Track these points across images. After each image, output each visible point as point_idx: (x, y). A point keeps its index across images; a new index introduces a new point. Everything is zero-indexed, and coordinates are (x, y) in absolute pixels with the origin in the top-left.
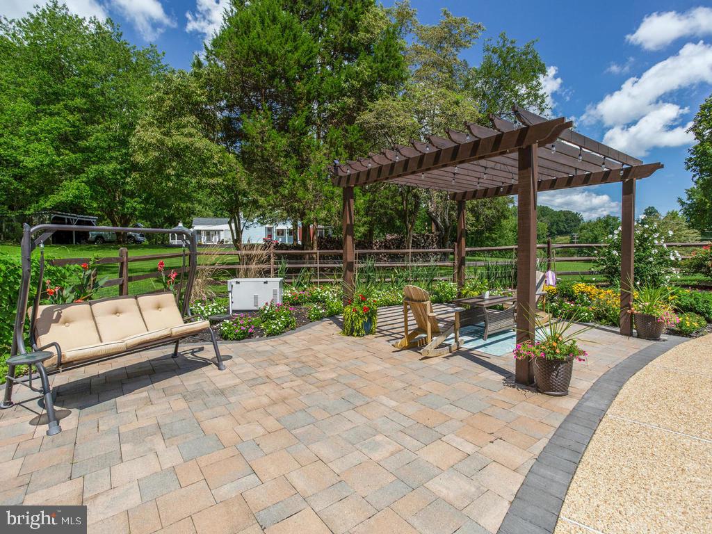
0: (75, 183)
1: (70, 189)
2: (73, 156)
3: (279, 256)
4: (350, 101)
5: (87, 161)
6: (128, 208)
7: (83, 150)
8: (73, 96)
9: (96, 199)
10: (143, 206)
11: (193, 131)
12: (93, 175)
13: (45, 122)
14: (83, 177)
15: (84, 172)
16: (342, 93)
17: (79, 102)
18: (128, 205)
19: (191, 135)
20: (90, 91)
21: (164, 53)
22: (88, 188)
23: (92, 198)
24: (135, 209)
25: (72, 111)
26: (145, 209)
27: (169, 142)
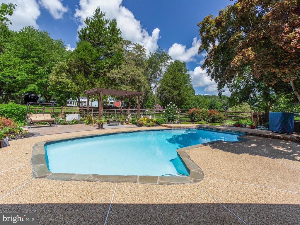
0: (33, 85)
1: (32, 87)
2: (33, 76)
3: (83, 110)
4: (106, 70)
5: (37, 78)
6: (50, 94)
7: (37, 74)
8: (34, 57)
9: (40, 90)
10: (55, 93)
11: (64, 77)
12: (39, 83)
13: (24, 65)
14: (36, 83)
15: (36, 81)
16: (104, 67)
17: (35, 59)
18: (50, 92)
19: (63, 78)
20: (39, 56)
21: (64, 42)
22: (37, 87)
23: (39, 90)
24: (52, 94)
25: (33, 62)
26: (56, 94)
27: (58, 80)
